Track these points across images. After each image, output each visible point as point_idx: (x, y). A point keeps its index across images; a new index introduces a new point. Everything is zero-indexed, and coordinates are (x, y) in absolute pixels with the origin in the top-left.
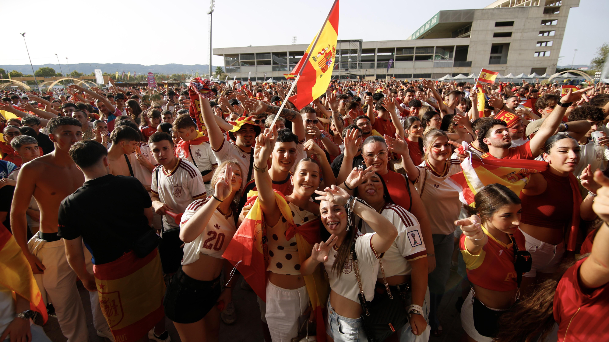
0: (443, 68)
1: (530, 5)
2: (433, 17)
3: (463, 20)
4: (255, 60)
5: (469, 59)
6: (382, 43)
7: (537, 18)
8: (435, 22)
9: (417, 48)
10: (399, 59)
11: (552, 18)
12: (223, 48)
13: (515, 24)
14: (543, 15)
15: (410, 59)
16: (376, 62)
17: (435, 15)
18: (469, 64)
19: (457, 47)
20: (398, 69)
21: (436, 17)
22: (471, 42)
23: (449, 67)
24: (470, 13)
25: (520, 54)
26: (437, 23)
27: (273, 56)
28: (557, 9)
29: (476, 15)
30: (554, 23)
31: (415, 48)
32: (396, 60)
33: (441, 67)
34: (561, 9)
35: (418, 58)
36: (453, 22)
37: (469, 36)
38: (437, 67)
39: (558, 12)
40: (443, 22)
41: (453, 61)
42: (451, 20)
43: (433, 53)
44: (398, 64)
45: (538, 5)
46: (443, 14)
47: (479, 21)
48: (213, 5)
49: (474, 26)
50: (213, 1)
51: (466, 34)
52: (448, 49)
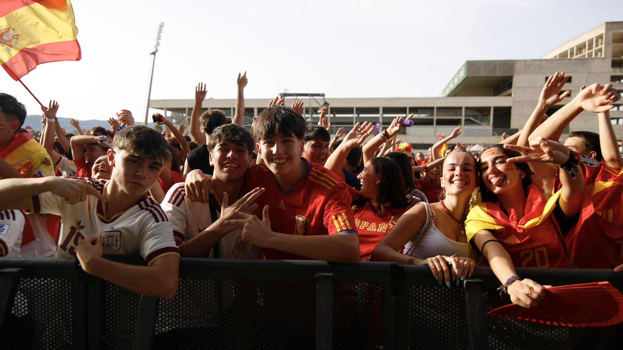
0: (478, 136)
1: (593, 56)
2: (461, 69)
3: (499, 73)
5: (513, 126)
6: (388, 100)
7: (603, 73)
8: (462, 75)
9: (438, 108)
13: (573, 80)
14: (611, 69)
15: (428, 122)
17: (462, 67)
19: (497, 109)
20: (413, 136)
21: (463, 68)
22: (514, 102)
23: (486, 136)
24: (510, 65)
25: (587, 120)
26: (464, 77)
29: (517, 67)
31: (435, 109)
33: (474, 135)
35: (440, 122)
36: (486, 75)
37: (510, 95)
40: (471, 75)
41: (490, 128)
42: (482, 73)
43: (461, 115)
45: (603, 56)
46: (470, 65)
47: (522, 76)
48: (158, 44)
49: (516, 81)
50: (159, 39)
51: (508, 92)
52: (483, 112)
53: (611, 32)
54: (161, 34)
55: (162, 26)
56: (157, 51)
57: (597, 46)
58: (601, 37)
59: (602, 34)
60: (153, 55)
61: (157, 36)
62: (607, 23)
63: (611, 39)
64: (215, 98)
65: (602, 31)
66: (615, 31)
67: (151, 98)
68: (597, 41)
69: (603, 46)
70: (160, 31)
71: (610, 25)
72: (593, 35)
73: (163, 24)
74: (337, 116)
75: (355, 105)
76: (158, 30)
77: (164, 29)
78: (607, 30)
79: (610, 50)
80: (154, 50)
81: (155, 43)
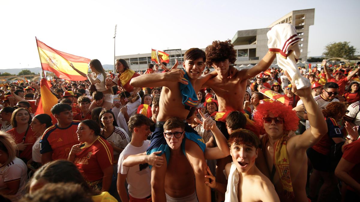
0: (243, 61)
2: (236, 35)
3: (251, 35)
4: (138, 62)
5: (257, 56)
8: (236, 37)
11: (300, 32)
12: (120, 56)
17: (236, 33)
18: (258, 58)
19: (250, 50)
22: (257, 46)
23: (246, 60)
24: (255, 31)
26: (237, 38)
27: (148, 59)
28: (302, 27)
29: (258, 32)
30: (302, 34)
33: (242, 61)
34: (304, 26)
36: (246, 36)
37: (255, 43)
38: (240, 61)
39: (303, 29)
40: (240, 36)
41: (248, 57)
42: (244, 35)
46: (239, 32)
47: (260, 35)
48: (116, 34)
49: (257, 38)
50: (116, 32)
51: (254, 43)
52: (245, 51)
53: (295, 15)
54: (116, 30)
55: (116, 26)
56: (115, 36)
57: (289, 21)
58: (291, 17)
59: (291, 16)
60: (114, 38)
61: (115, 31)
62: (293, 11)
63: (295, 18)
64: (140, 54)
65: (291, 14)
66: (296, 14)
67: (115, 56)
68: (289, 19)
69: (292, 21)
70: (116, 29)
71: (294, 12)
72: (288, 17)
73: (116, 25)
76: (115, 28)
77: (117, 27)
78: (293, 14)
79: (294, 22)
80: (114, 36)
81: (115, 33)
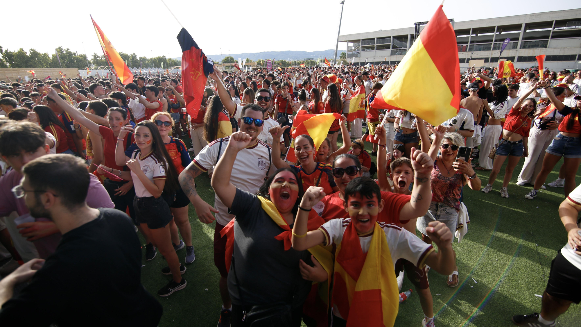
6: (533, 16)
10: (557, 35)
16: (520, 41)
20: (554, 48)
32: (553, 37)
44: (552, 42)
60: (342, 4)
67: (340, 35)
74: (479, 35)
75: (496, 24)
